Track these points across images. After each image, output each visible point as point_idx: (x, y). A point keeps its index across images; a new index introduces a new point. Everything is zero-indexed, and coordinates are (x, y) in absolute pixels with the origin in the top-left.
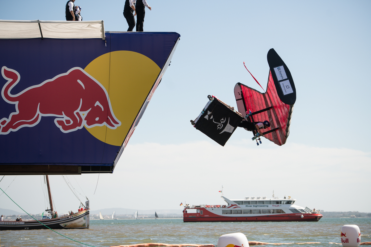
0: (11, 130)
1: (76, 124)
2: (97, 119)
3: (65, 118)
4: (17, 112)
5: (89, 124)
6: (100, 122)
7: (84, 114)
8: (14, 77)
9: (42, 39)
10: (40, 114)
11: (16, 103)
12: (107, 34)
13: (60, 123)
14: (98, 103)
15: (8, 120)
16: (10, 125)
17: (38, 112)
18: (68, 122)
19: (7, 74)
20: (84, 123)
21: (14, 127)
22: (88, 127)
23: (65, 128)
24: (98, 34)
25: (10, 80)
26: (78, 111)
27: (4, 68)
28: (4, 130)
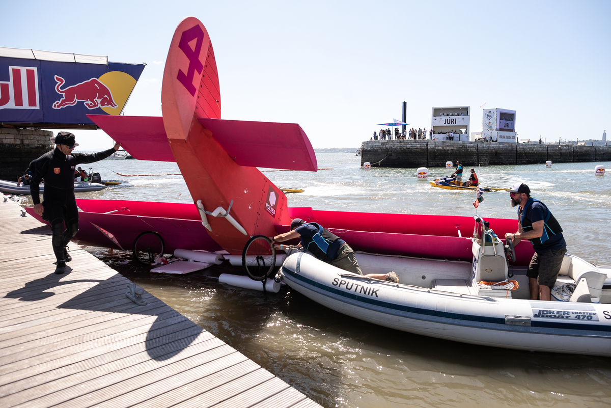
0: (61, 107)
1: (95, 105)
2: (106, 103)
3: (89, 102)
4: (64, 98)
5: (102, 105)
6: (107, 105)
7: (99, 101)
8: (62, 81)
9: (75, 63)
10: (76, 100)
11: (64, 94)
12: (109, 63)
13: (87, 104)
14: (106, 96)
15: (60, 102)
16: (61, 105)
17: (75, 98)
18: (91, 104)
19: (58, 79)
20: (99, 105)
21: (63, 106)
22: (101, 107)
23: (90, 107)
24: (105, 63)
25: (59, 82)
26: (96, 99)
27: (56, 76)
28: (58, 107)
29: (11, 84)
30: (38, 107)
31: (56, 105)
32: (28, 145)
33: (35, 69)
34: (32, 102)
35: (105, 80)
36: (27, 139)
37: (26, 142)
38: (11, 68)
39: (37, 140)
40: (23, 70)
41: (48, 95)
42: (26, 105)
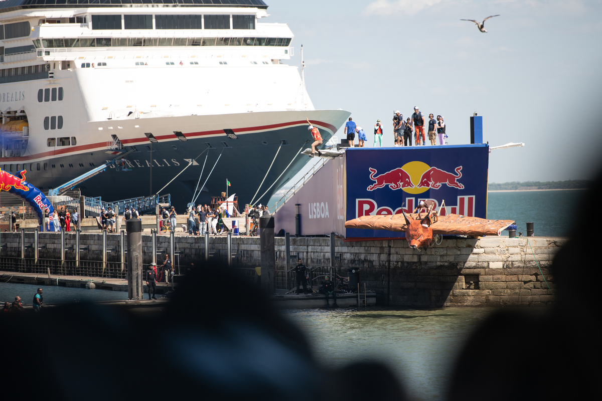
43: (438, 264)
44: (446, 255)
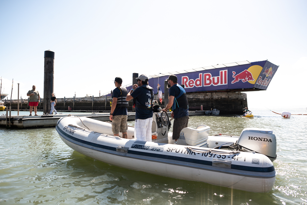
1: (246, 80)
3: (243, 80)
5: (248, 80)
6: (250, 80)
7: (247, 79)
8: (235, 73)
9: (239, 65)
10: (239, 79)
11: (235, 78)
14: (250, 76)
15: (234, 81)
16: (234, 82)
18: (244, 80)
19: (234, 73)
20: (247, 80)
22: (248, 81)
24: (249, 63)
25: (234, 74)
27: (233, 71)
28: (233, 83)
29: (220, 77)
30: (227, 84)
31: (232, 82)
32: (231, 98)
33: (227, 70)
34: (225, 83)
35: (249, 70)
36: (231, 96)
37: (230, 97)
38: (220, 71)
39: (235, 96)
40: (223, 71)
41: (230, 79)
42: (224, 84)
43: (234, 98)
44: (236, 96)
